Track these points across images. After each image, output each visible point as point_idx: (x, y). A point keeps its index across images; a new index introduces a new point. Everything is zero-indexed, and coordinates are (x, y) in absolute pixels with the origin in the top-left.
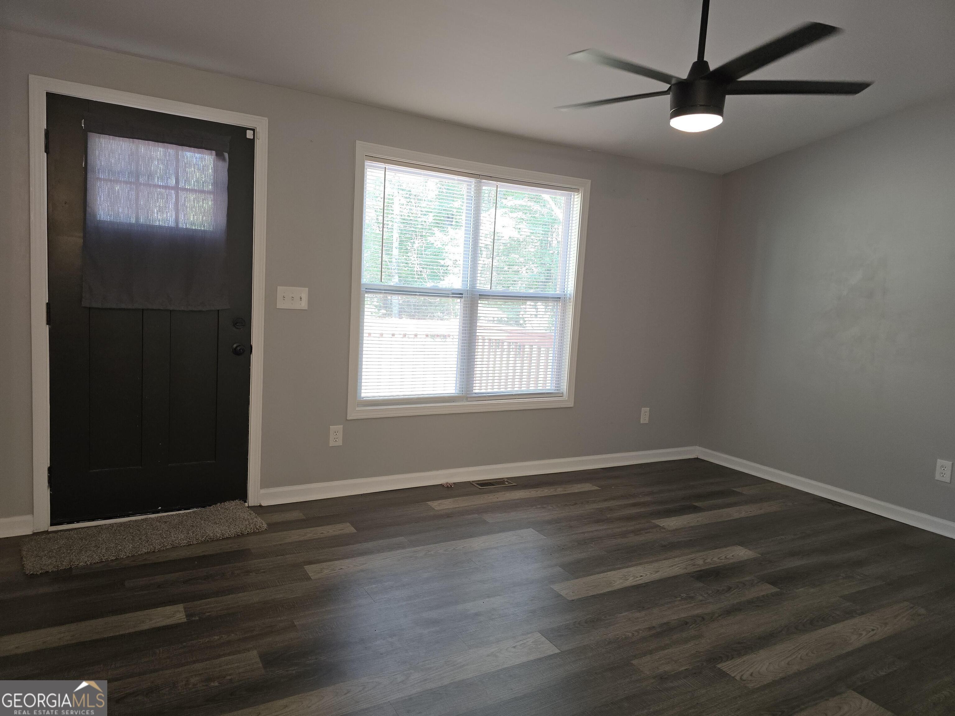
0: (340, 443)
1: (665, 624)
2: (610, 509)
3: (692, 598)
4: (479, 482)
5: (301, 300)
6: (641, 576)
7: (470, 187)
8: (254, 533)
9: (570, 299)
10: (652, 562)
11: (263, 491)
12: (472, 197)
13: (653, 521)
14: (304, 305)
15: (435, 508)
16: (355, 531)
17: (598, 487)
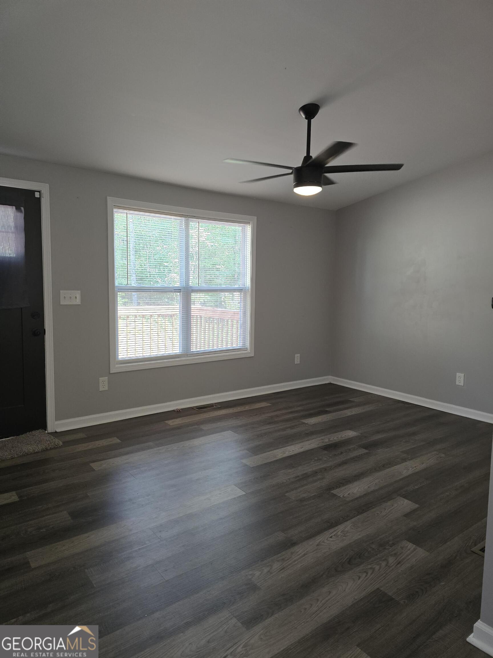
0: (106, 388)
1: (305, 474)
2: (277, 416)
3: (321, 459)
4: (198, 407)
5: (76, 299)
6: (293, 451)
7: (182, 223)
8: (55, 448)
9: (248, 290)
10: (300, 443)
11: (57, 423)
12: (183, 229)
13: (301, 421)
14: (78, 301)
15: (171, 424)
16: (121, 442)
17: (270, 404)
